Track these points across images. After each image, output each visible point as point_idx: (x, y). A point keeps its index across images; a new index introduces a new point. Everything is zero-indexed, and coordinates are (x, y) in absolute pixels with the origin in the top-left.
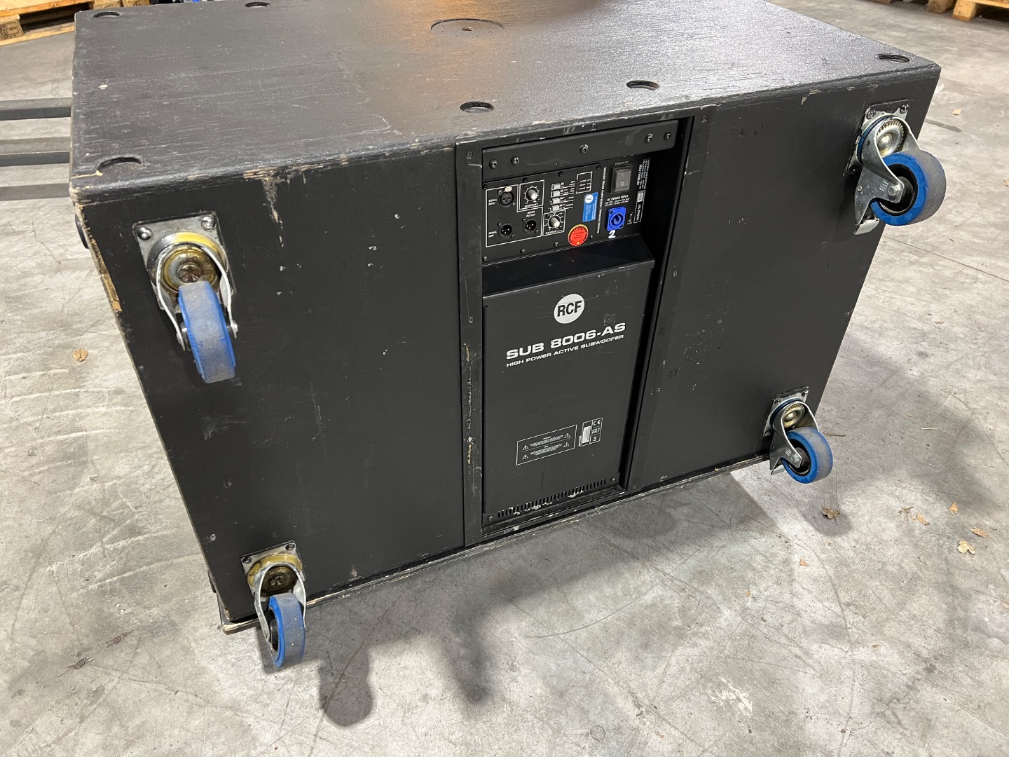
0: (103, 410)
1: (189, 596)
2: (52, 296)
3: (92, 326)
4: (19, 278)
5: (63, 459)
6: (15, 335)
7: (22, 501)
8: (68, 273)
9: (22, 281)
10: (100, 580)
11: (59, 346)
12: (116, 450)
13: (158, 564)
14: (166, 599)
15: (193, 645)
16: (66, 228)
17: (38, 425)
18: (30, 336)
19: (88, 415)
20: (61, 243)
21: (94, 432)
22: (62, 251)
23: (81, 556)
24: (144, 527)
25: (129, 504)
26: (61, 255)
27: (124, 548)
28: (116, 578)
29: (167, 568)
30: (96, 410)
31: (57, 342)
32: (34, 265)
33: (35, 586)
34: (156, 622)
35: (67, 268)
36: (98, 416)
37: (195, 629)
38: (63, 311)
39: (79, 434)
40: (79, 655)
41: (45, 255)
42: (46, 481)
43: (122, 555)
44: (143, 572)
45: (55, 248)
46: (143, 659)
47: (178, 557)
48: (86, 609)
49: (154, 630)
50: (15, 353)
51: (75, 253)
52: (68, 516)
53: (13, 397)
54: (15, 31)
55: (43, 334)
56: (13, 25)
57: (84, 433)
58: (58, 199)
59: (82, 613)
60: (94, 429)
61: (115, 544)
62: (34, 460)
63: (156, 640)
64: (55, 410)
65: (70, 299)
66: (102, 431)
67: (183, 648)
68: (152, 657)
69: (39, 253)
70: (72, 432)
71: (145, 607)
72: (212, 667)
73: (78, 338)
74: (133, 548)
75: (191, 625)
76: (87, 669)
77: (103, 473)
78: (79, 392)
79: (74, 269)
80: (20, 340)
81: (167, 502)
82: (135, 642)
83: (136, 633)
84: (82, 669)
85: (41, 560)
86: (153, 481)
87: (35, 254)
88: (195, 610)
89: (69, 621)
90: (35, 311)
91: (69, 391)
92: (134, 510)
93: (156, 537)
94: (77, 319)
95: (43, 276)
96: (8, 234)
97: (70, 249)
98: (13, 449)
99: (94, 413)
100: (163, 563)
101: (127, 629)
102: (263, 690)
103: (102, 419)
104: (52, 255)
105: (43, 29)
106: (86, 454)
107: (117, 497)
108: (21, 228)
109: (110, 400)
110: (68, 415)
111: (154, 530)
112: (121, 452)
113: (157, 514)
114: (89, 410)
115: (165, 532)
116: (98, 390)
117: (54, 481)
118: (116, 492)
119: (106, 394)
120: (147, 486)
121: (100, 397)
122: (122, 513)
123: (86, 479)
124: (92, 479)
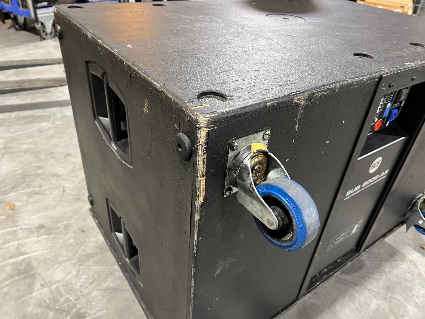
19: (26, 244)
21: (33, 254)
24: (85, 313)
25: (71, 298)
30: (31, 240)
39: (24, 257)
57: (27, 255)
60: (33, 252)
66: (39, 252)
70: (20, 256)
77: (48, 280)
78: (16, 230)
91: (9, 230)
92: (75, 302)
99: (30, 242)
107: (62, 295)
109: (37, 232)
110: (13, 245)
111: (93, 313)
112: (55, 265)
113: (90, 302)
114: (26, 240)
115: (100, 314)
116: (28, 227)
117: (17, 290)
118: (60, 291)
119: (34, 229)
120: (79, 284)
121: (30, 231)
122: (68, 305)
123: (38, 286)
124: (42, 285)
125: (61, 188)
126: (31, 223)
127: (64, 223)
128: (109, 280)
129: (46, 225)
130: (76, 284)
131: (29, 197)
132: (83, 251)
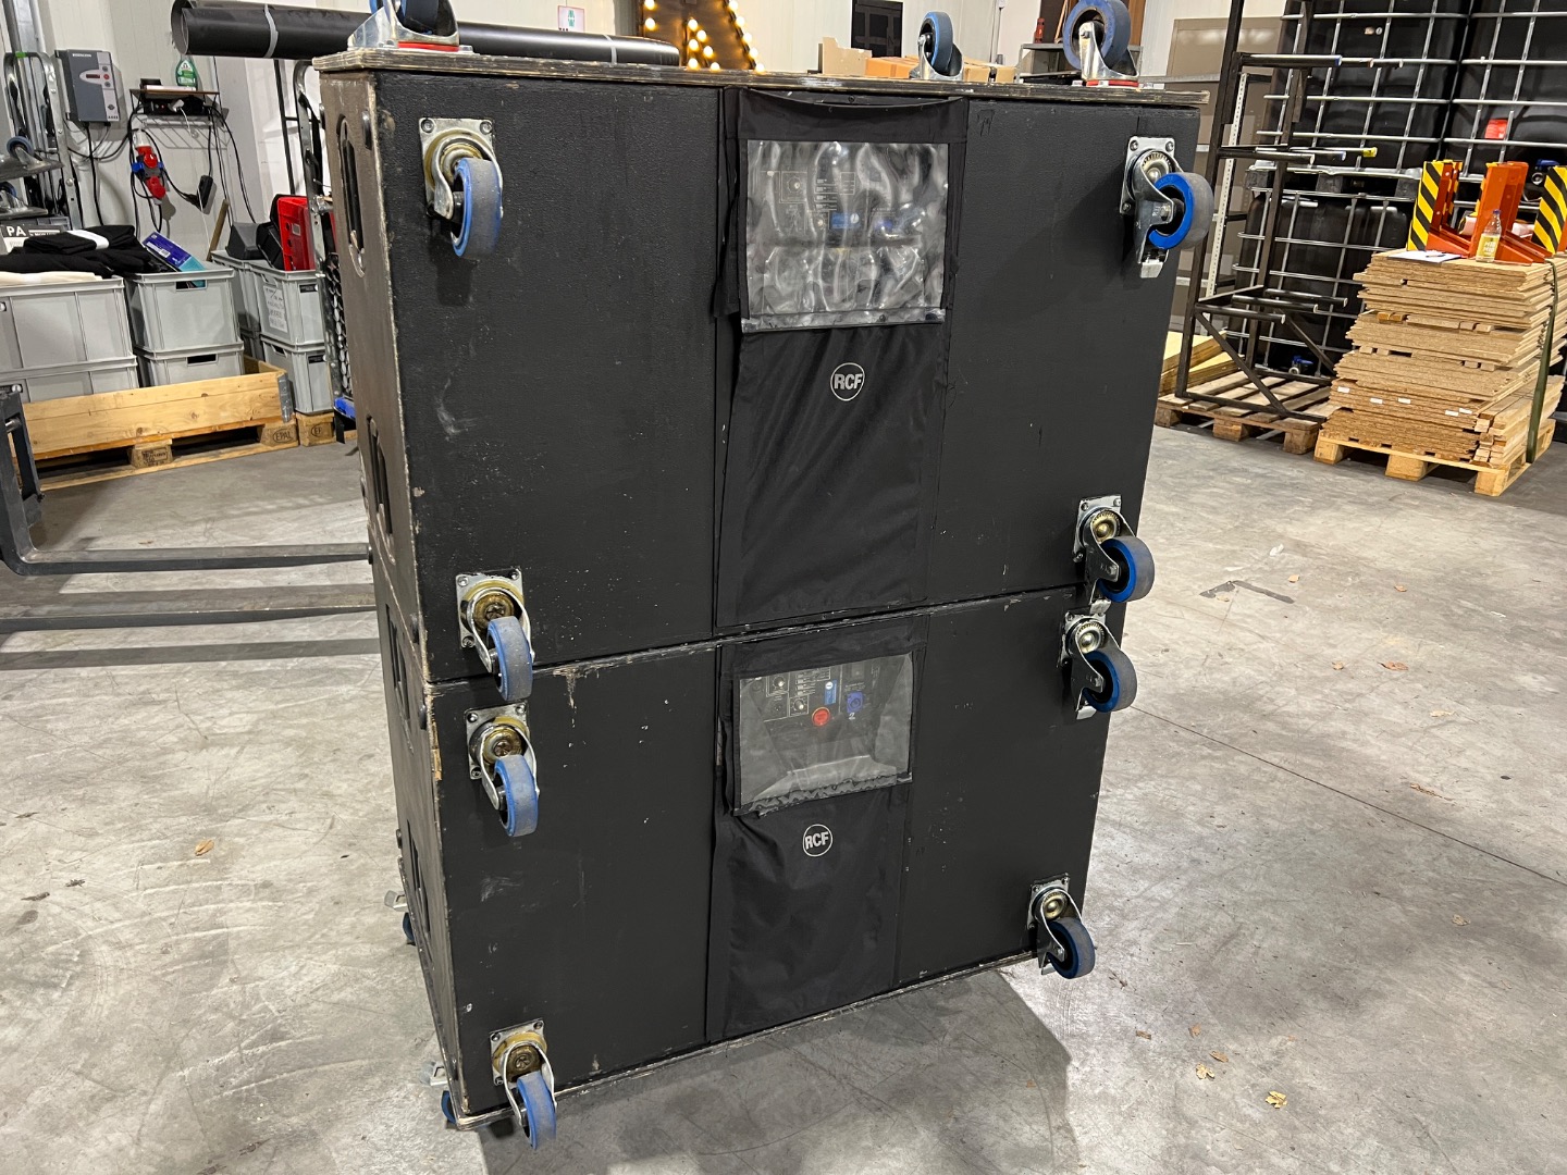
0: (248, 904)
1: (333, 1106)
2: (195, 776)
3: (240, 811)
4: (158, 755)
5: (200, 958)
6: (151, 820)
7: (154, 1001)
8: (215, 751)
9: (161, 759)
10: (235, 1087)
11: (200, 833)
12: (261, 949)
13: (301, 1072)
14: (307, 1108)
15: (334, 1155)
16: (215, 697)
17: (173, 920)
18: (169, 821)
19: (230, 910)
20: (209, 715)
21: (236, 929)
22: (209, 724)
23: (217, 1061)
24: (286, 1033)
25: (271, 1007)
26: (208, 729)
27: (264, 1054)
28: (253, 1085)
29: (310, 1075)
30: (241, 905)
31: (198, 829)
32: (176, 740)
33: (165, 1092)
34: (294, 1132)
35: (214, 744)
36: (241, 911)
37: (338, 1139)
38: (207, 793)
39: (219, 931)
40: (210, 1162)
41: (190, 728)
42: (180, 981)
43: (262, 1061)
44: (284, 1079)
45: (202, 721)
46: (279, 1168)
47: (324, 1064)
48: (219, 1116)
49: (294, 1139)
50: (150, 840)
51: (224, 727)
52: (204, 1019)
53: (146, 889)
54: (165, 457)
55: (183, 819)
56: (163, 451)
57: (225, 930)
58: (207, 664)
59: (215, 1119)
60: (236, 926)
61: (255, 1050)
62: (167, 959)
63: (294, 1149)
64: (193, 905)
65: (217, 780)
66: (246, 928)
67: (323, 1158)
68: (288, 1166)
69: (182, 726)
70: (212, 929)
71: (284, 1116)
73: (223, 824)
74: (274, 1055)
75: (334, 1135)
77: (244, 974)
78: (222, 884)
79: (223, 746)
80: (157, 826)
81: (314, 1006)
82: (270, 1151)
83: (272, 1141)
85: (172, 1065)
86: (301, 983)
87: (177, 727)
88: (338, 1118)
89: (199, 1127)
90: (177, 793)
92: (277, 1014)
93: (301, 1043)
94: (223, 802)
95: (185, 753)
96: (146, 704)
97: (219, 722)
98: (144, 946)
99: (238, 908)
100: (307, 1071)
101: (263, 1137)
103: (246, 915)
104: (197, 729)
105: (196, 455)
106: (226, 952)
107: (258, 1000)
108: (163, 696)
109: (256, 894)
110: (207, 910)
111: (298, 1035)
112: (266, 951)
113: (302, 1018)
114: (232, 905)
115: (310, 1038)
116: (243, 882)
117: (189, 981)
118: (258, 994)
119: (253, 888)
120: (293, 989)
121: (244, 891)
122: (263, 1017)
123: (224, 980)
124: (232, 981)
125: (329, 821)
126: (252, 876)
127: (309, 884)
128: (348, 989)
129: (275, 883)
130: (289, 987)
131: (262, 831)
132: (323, 936)
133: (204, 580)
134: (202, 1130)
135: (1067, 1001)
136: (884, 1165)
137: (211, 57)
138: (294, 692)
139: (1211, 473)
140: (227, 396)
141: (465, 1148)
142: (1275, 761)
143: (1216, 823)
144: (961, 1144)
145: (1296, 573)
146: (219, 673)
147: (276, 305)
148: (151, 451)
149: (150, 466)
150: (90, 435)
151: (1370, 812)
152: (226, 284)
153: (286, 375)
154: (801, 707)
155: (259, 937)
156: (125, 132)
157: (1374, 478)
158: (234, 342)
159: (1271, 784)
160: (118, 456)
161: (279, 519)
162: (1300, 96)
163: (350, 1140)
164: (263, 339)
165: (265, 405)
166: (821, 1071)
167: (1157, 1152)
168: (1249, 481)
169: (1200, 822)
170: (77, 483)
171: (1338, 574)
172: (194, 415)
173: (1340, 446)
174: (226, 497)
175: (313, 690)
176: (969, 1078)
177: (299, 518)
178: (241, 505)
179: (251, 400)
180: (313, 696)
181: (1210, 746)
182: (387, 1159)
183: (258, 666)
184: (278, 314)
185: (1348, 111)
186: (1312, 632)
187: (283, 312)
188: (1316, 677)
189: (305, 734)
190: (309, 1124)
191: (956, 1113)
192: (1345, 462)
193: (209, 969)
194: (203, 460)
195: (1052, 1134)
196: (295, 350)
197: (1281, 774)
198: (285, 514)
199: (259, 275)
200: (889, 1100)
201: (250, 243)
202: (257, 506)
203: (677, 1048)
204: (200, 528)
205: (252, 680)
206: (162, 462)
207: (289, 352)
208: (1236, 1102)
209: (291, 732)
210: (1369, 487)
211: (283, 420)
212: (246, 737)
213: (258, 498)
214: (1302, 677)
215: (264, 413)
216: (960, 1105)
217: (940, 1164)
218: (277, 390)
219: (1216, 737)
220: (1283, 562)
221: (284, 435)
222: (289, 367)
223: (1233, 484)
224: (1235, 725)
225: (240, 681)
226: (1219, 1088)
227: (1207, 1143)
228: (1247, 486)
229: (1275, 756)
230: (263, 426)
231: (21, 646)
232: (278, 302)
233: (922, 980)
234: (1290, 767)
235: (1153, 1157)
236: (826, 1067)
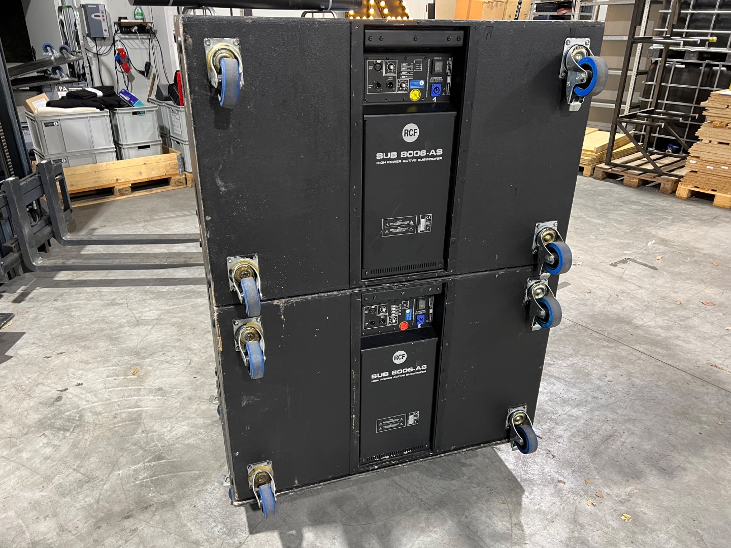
0: (152, 398)
1: (182, 491)
2: (132, 338)
3: (151, 355)
4: (117, 328)
5: (130, 421)
6: (113, 358)
7: (109, 439)
8: (142, 327)
9: (119, 330)
10: (141, 480)
11: (133, 364)
12: (156, 418)
13: (170, 475)
14: (171, 491)
15: (181, 513)
16: (143, 303)
17: (119, 403)
18: (120, 358)
19: (144, 400)
20: (140, 311)
21: (145, 409)
22: (139, 315)
23: (134, 467)
24: (165, 456)
25: (159, 445)
26: (139, 317)
27: (154, 465)
28: (148, 479)
29: (173, 477)
30: (148, 398)
31: (132, 362)
32: (125, 321)
33: (111, 480)
34: (165, 502)
35: (141, 324)
37: (183, 506)
38: (137, 346)
39: (139, 409)
40: (128, 513)
41: (132, 317)
42: (121, 431)
43: (153, 469)
44: (162, 477)
45: (137, 313)
46: (157, 518)
47: (180, 472)
48: (134, 492)
49: (165, 505)
50: (112, 366)
51: (146, 316)
52: (129, 448)
53: (109, 388)
54: (127, 192)
55: (126, 358)
56: (127, 189)
57: (141, 409)
58: (141, 287)
59: (131, 494)
60: (146, 407)
61: (150, 463)
62: (116, 420)
63: (164, 509)
64: (128, 397)
65: (141, 340)
66: (150, 408)
67: (176, 514)
68: (161, 517)
69: (128, 315)
70: (135, 408)
71: (161, 494)
72: (189, 524)
73: (143, 360)
74: (158, 466)
75: (182, 504)
76: (131, 520)
77: (148, 429)
78: (141, 388)
79: (145, 325)
80: (115, 360)
81: (177, 445)
82: (154, 509)
83: (155, 505)
84: (129, 519)
85: (115, 468)
86: (172, 434)
87: (126, 316)
88: (184, 497)
89: (124, 497)
90: (124, 346)
91: (136, 387)
92: (161, 448)
93: (170, 462)
94: (144, 351)
95: (129, 328)
96: (114, 305)
97: (144, 314)
98: (106, 414)
99: (147, 399)
100: (172, 474)
101: (152, 503)
102: (211, 537)
103: (150, 402)
104: (135, 317)
105: (143, 191)
106: (141, 419)
107: (153, 441)
108: (121, 301)
109: (155, 393)
110: (134, 399)
111: (169, 458)
112: (158, 419)
113: (171, 450)
114: (145, 397)
115: (174, 460)
116: (150, 387)
117: (124, 431)
118: (153, 438)
119: (154, 390)
120: (168, 437)
121: (150, 391)
122: (155, 449)
123: (140, 431)
124: (143, 432)
125: (189, 361)
126: (155, 385)
127: (178, 390)
128: (193, 439)
129: (164, 388)
130: (167, 436)
131: (159, 365)
132: (183, 413)
133: (142, 249)
134: (126, 498)
135: (525, 463)
136: (430, 536)
137: (150, 7)
138: (178, 301)
139: (621, 204)
140: (155, 164)
141: (238, 514)
142: (641, 350)
143: (607, 379)
144: (467, 529)
145: (660, 255)
146: (146, 292)
147: (176, 122)
148: (122, 189)
149: (121, 196)
150: (96, 182)
151: (688, 378)
152: (154, 112)
153: (181, 154)
154: (394, 321)
155: (156, 412)
156: (112, 42)
157: (706, 206)
158: (158, 139)
159: (638, 361)
160: (108, 191)
161: (176, 221)
162: (677, 11)
163: (188, 507)
164: (171, 138)
165: (172, 168)
166: (404, 490)
167: (564, 540)
168: (640, 208)
169: (600, 379)
170: (90, 203)
171: (683, 256)
172: (140, 173)
173: (690, 190)
174: (153, 211)
175: (187, 300)
176: (474, 497)
177: (185, 221)
178: (160, 214)
179: (166, 166)
180: (186, 303)
181: (608, 341)
182: (204, 517)
183: (162, 289)
184: (177, 126)
185: (703, 18)
186: (667, 285)
187: (179, 125)
188: (666, 308)
189: (181, 321)
190: (171, 499)
191: (466, 514)
192: (692, 198)
193: (133, 426)
194: (145, 193)
195: (512, 527)
196: (184, 143)
197: (643, 356)
198: (179, 219)
199: (169, 108)
200: (435, 505)
201: (165, 93)
202: (166, 215)
203: (334, 476)
204: (141, 225)
205: (159, 295)
206: (127, 195)
207: (182, 144)
208: (605, 518)
209: (175, 320)
210: (703, 211)
211: (180, 175)
212: (155, 321)
213: (167, 211)
214: (659, 308)
215: (171, 172)
216: (468, 510)
217: (456, 537)
218: (177, 161)
219: (611, 336)
220: (654, 249)
221: (181, 182)
222: (182, 151)
223: (631, 209)
224: (622, 331)
225: (154, 295)
226: (597, 511)
227: (589, 537)
228: (639, 210)
229: (641, 348)
230: (170, 178)
231: (63, 277)
232: (177, 120)
233: (453, 451)
234: (649, 353)
235: (561, 542)
236: (406, 488)
